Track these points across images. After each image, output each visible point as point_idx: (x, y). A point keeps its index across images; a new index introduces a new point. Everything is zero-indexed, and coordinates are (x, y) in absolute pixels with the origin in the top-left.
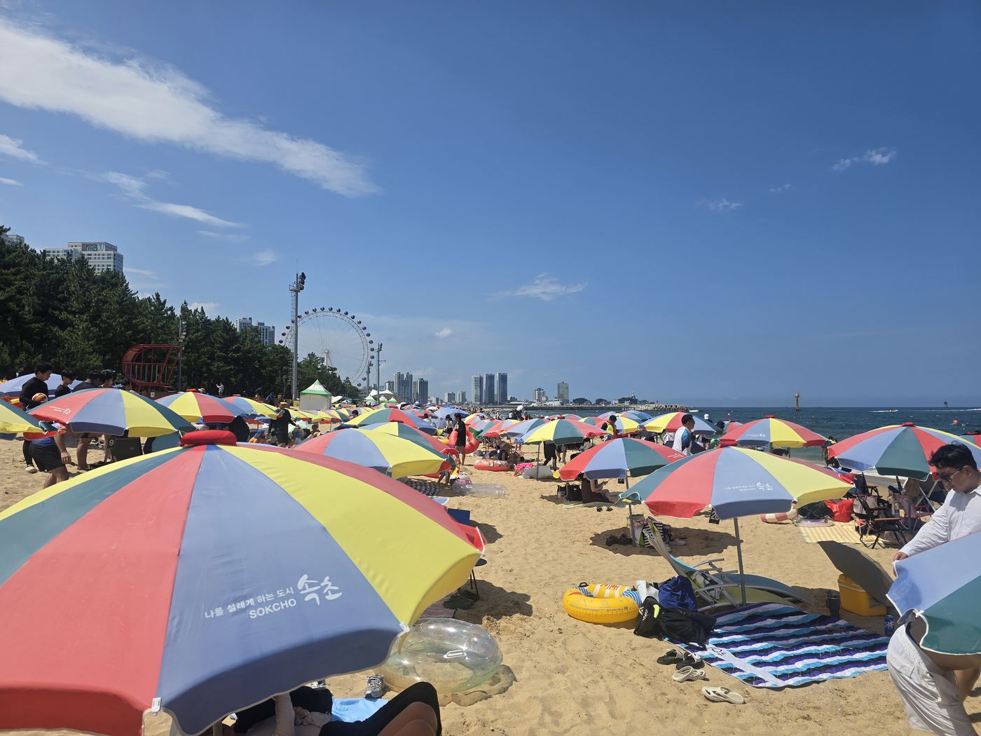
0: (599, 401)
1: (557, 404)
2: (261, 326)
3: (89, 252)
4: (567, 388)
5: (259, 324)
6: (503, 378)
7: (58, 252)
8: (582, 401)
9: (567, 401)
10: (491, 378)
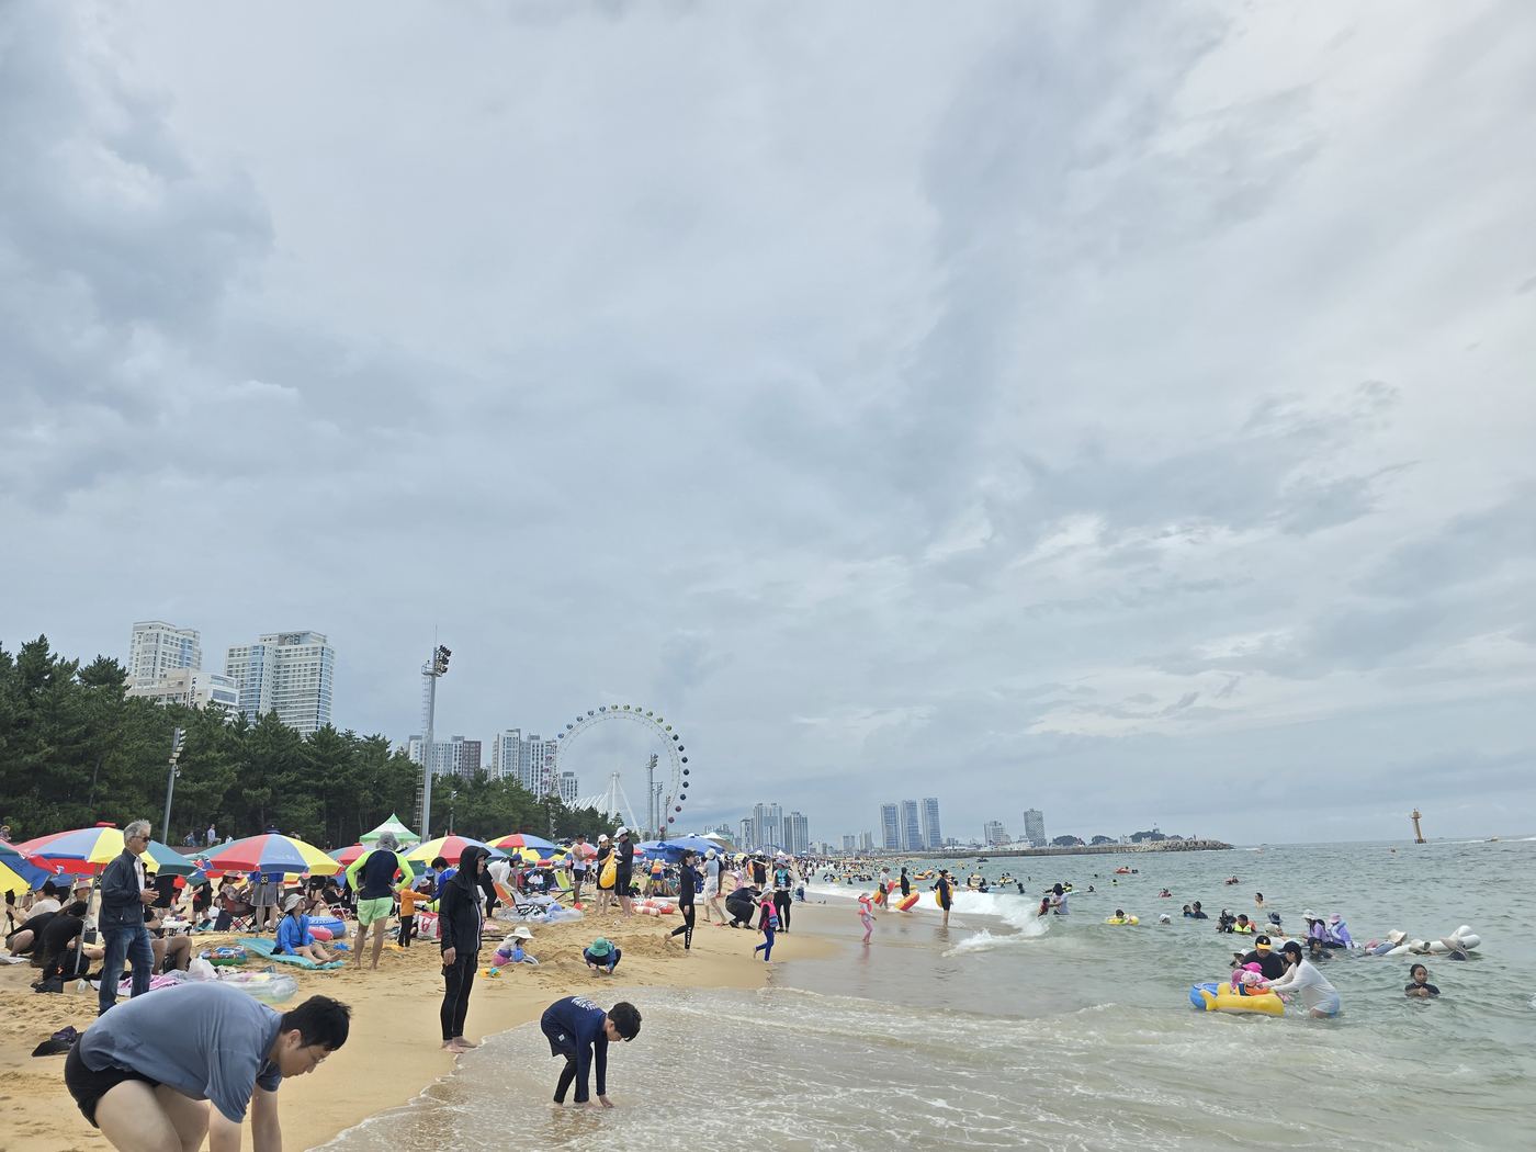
0: (1098, 839)
1: (1024, 847)
2: (536, 742)
3: (288, 647)
4: (1040, 819)
5: (532, 738)
6: (932, 807)
7: (245, 649)
8: (1068, 840)
9: (1044, 843)
10: (911, 806)
